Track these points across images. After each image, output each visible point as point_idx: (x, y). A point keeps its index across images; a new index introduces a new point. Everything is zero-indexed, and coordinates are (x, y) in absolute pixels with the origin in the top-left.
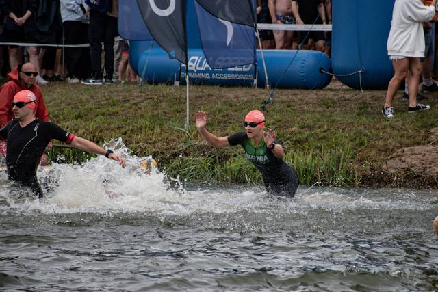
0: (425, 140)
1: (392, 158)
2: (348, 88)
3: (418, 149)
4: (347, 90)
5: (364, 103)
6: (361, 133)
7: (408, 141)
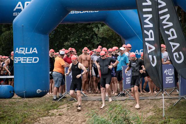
0: (47, 115)
1: (36, 122)
2: (20, 97)
3: (45, 118)
4: (20, 98)
5: (26, 103)
6: (25, 113)
7: (41, 115)
